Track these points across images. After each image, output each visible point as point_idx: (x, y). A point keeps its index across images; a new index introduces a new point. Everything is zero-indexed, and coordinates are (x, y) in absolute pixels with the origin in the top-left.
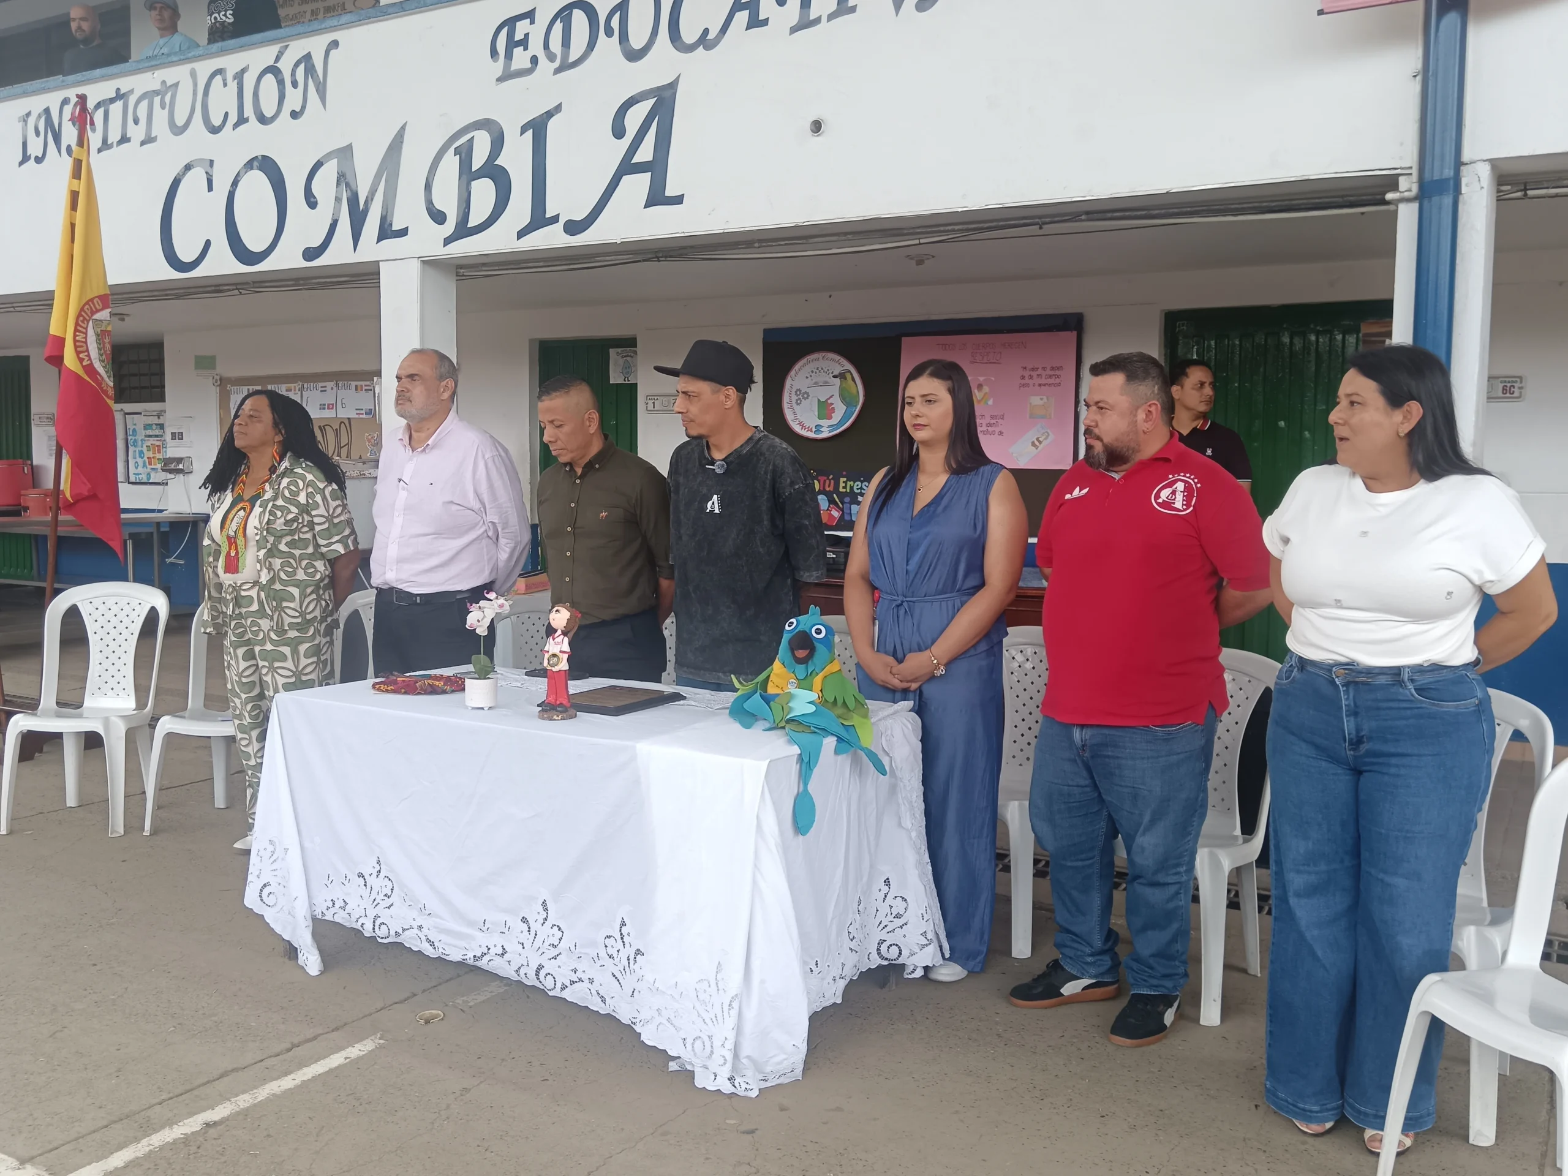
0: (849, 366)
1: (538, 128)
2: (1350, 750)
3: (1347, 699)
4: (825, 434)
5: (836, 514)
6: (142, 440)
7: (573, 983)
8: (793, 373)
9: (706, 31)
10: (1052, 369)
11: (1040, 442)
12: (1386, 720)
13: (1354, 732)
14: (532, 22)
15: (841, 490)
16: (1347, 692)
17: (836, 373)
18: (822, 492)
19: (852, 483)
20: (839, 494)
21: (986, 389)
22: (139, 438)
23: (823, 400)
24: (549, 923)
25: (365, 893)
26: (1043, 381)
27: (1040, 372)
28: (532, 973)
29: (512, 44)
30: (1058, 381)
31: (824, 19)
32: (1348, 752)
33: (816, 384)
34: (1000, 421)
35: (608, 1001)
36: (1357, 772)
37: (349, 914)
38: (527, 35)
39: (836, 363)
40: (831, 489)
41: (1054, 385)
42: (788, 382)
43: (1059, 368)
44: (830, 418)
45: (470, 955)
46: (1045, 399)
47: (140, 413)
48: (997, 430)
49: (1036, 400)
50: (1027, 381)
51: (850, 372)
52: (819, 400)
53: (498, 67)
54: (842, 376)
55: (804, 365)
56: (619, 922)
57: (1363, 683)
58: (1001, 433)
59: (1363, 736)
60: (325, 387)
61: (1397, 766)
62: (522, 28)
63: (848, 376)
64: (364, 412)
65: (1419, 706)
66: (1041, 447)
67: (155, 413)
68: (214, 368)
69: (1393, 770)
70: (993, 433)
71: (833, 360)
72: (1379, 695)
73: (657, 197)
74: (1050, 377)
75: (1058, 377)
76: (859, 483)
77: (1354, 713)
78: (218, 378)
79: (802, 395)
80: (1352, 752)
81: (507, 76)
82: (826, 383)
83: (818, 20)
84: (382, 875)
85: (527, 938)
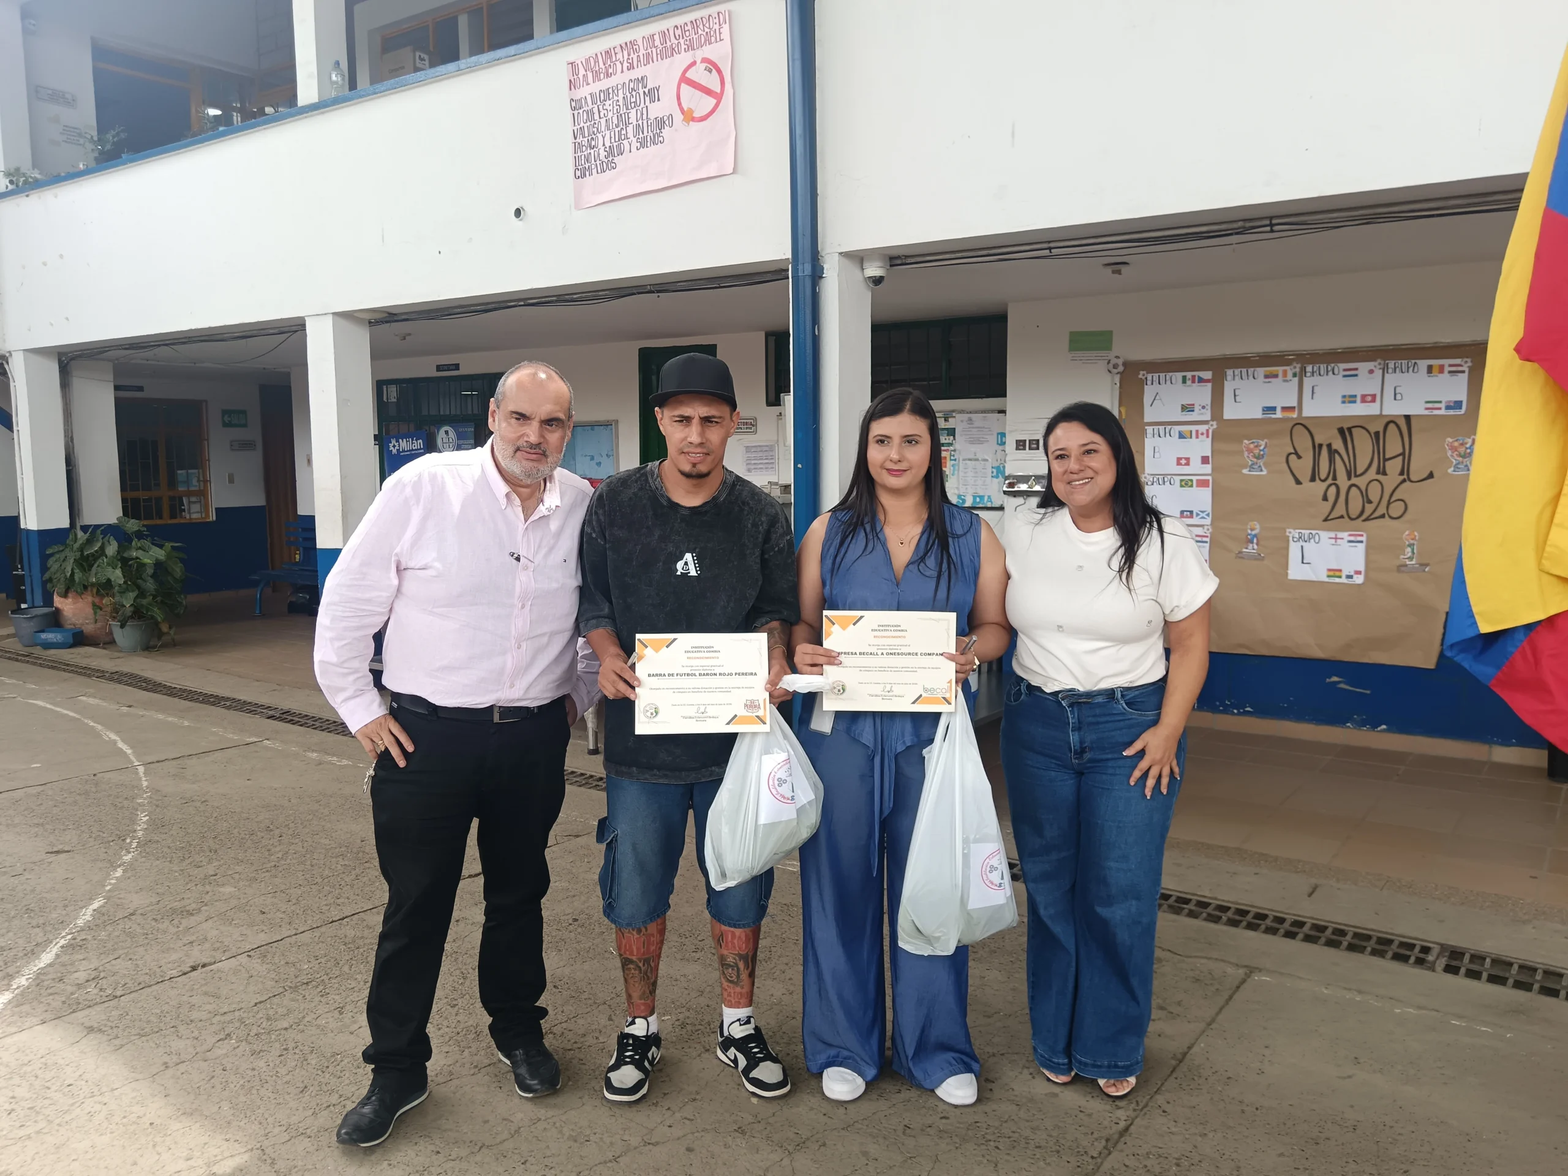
2: (1075, 759)
3: (1073, 718)
12: (1104, 732)
13: (1078, 745)
16: (1072, 712)
32: (1073, 761)
36: (1080, 774)
57: (1084, 703)
59: (1086, 747)
60: (1356, 369)
61: (1113, 767)
64: (1443, 406)
65: (1130, 717)
68: (1109, 348)
69: (1111, 771)
72: (1098, 711)
77: (1078, 728)
78: (1120, 362)
80: (1077, 761)
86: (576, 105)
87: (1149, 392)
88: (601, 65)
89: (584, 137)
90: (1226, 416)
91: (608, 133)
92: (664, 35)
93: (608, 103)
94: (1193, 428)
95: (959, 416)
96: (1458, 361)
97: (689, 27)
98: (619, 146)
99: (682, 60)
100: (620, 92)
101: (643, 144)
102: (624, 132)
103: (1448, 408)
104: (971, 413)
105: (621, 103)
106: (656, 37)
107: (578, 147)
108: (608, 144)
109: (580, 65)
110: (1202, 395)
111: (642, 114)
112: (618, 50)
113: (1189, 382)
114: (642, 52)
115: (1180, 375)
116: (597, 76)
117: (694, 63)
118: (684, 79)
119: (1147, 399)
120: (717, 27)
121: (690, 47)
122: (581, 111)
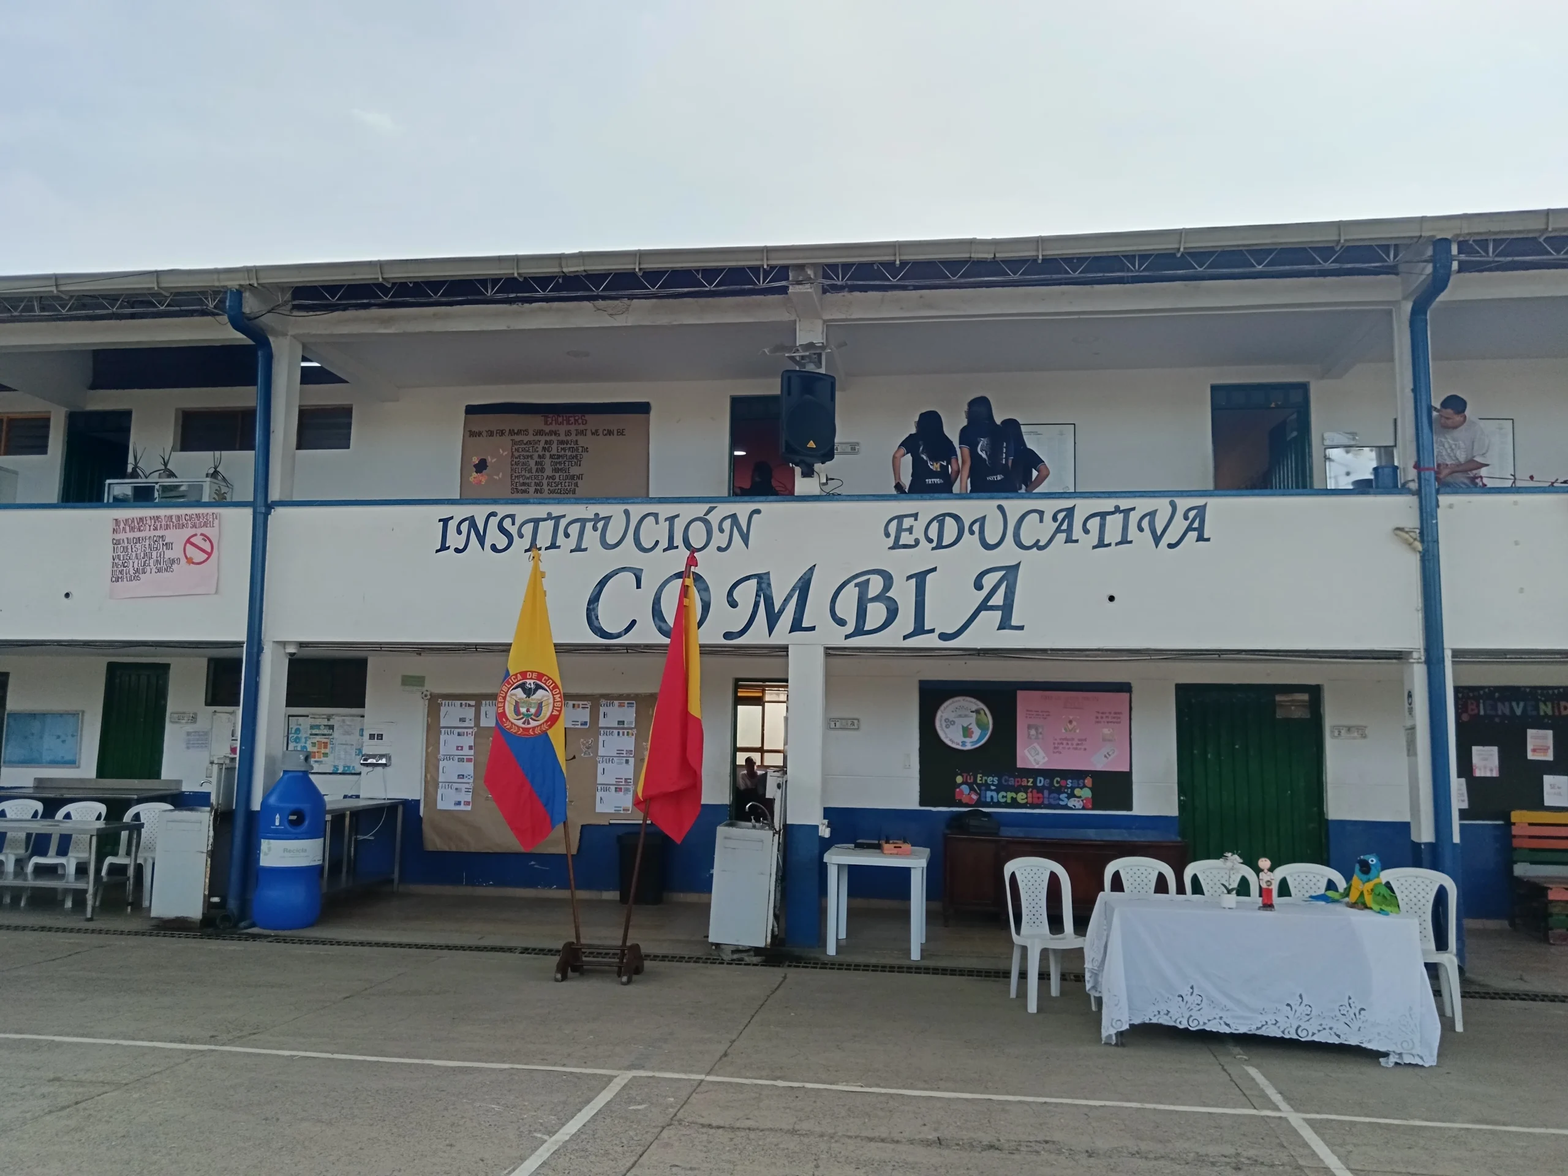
0: (982, 706)
1: (920, 578)
4: (969, 747)
5: (975, 797)
6: (306, 738)
7: (1319, 1031)
8: (942, 708)
9: (1038, 541)
10: (1115, 713)
11: (1109, 755)
14: (916, 519)
15: (979, 782)
17: (973, 709)
18: (964, 783)
19: (986, 778)
20: (978, 785)
21: (1074, 723)
22: (303, 735)
23: (965, 726)
24: (1303, 1005)
25: (1182, 1004)
26: (1110, 720)
27: (1107, 715)
28: (1293, 1031)
29: (899, 530)
30: (1119, 720)
31: (1113, 545)
33: (960, 716)
34: (1084, 742)
35: (1342, 1036)
37: (1171, 1017)
38: (912, 527)
39: (974, 704)
40: (972, 781)
41: (1117, 723)
42: (939, 714)
43: (1120, 713)
44: (971, 737)
45: (1254, 1027)
46: (1111, 730)
47: (308, 716)
48: (1083, 747)
49: (1106, 731)
50: (1100, 719)
51: (983, 709)
52: (963, 727)
53: (891, 541)
54: (977, 712)
55: (950, 704)
56: (1347, 998)
58: (1085, 749)
62: (907, 523)
63: (982, 712)
64: (579, 723)
66: (1110, 758)
67: (325, 717)
68: (423, 685)
70: (1080, 749)
71: (971, 702)
73: (1004, 625)
74: (1114, 718)
75: (1119, 718)
76: (991, 778)
78: (428, 693)
79: (950, 723)
81: (896, 546)
82: (966, 716)
83: (1109, 545)
84: (1194, 994)
85: (1291, 1014)
86: (116, 543)
87: (443, 710)
88: (136, 524)
89: (120, 560)
90: (482, 725)
91: (136, 561)
92: (178, 517)
93: (138, 545)
94: (465, 730)
95: (337, 718)
96: (585, 703)
97: (195, 516)
98: (143, 569)
99: (188, 532)
100: (147, 541)
101: (159, 570)
102: (147, 562)
103: (581, 724)
104: (344, 716)
105: (147, 546)
106: (174, 518)
107: (114, 565)
108: (136, 566)
109: (122, 522)
110: (470, 713)
111: (160, 555)
112: (148, 519)
113: (463, 706)
114: (164, 523)
115: (459, 702)
116: (132, 529)
117: (195, 535)
118: (188, 541)
119: (442, 714)
120: (211, 520)
121: (194, 526)
122: (119, 546)
